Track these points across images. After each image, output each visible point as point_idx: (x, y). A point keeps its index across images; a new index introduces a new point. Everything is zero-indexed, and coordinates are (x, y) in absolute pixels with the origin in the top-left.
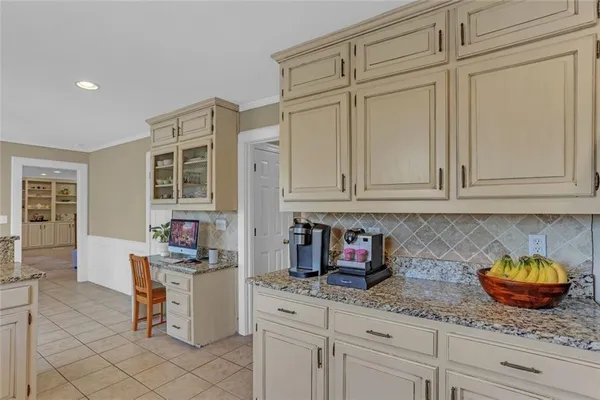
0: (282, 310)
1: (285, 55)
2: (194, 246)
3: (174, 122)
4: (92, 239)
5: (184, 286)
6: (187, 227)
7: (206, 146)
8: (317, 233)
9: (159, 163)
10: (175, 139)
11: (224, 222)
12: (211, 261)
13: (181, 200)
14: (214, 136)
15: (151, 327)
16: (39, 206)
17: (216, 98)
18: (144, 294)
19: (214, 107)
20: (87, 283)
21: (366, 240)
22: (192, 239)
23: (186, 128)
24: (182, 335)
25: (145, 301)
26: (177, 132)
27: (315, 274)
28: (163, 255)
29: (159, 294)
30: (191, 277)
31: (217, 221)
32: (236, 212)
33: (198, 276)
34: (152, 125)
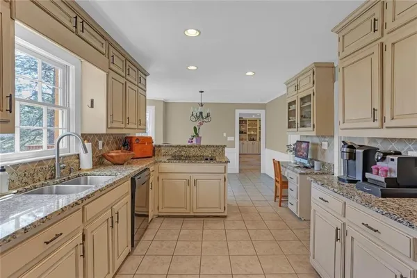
0: (322, 199)
1: (340, 27)
2: (306, 158)
3: (296, 81)
4: (267, 151)
5: (295, 180)
6: (304, 145)
7: (310, 95)
8: (359, 152)
9: (291, 107)
10: (296, 92)
11: (326, 143)
12: (315, 168)
13: (300, 129)
14: (314, 88)
15: (281, 201)
16: (252, 133)
17: (315, 63)
18: (278, 182)
19: (315, 69)
20: (265, 174)
21: (392, 160)
22: (305, 153)
23: (302, 84)
24: (293, 208)
25: (279, 185)
26: (297, 88)
27: (355, 182)
28: (292, 162)
29: (285, 184)
30: (298, 175)
31: (323, 143)
32: (333, 136)
33: (303, 176)
34: (287, 85)
